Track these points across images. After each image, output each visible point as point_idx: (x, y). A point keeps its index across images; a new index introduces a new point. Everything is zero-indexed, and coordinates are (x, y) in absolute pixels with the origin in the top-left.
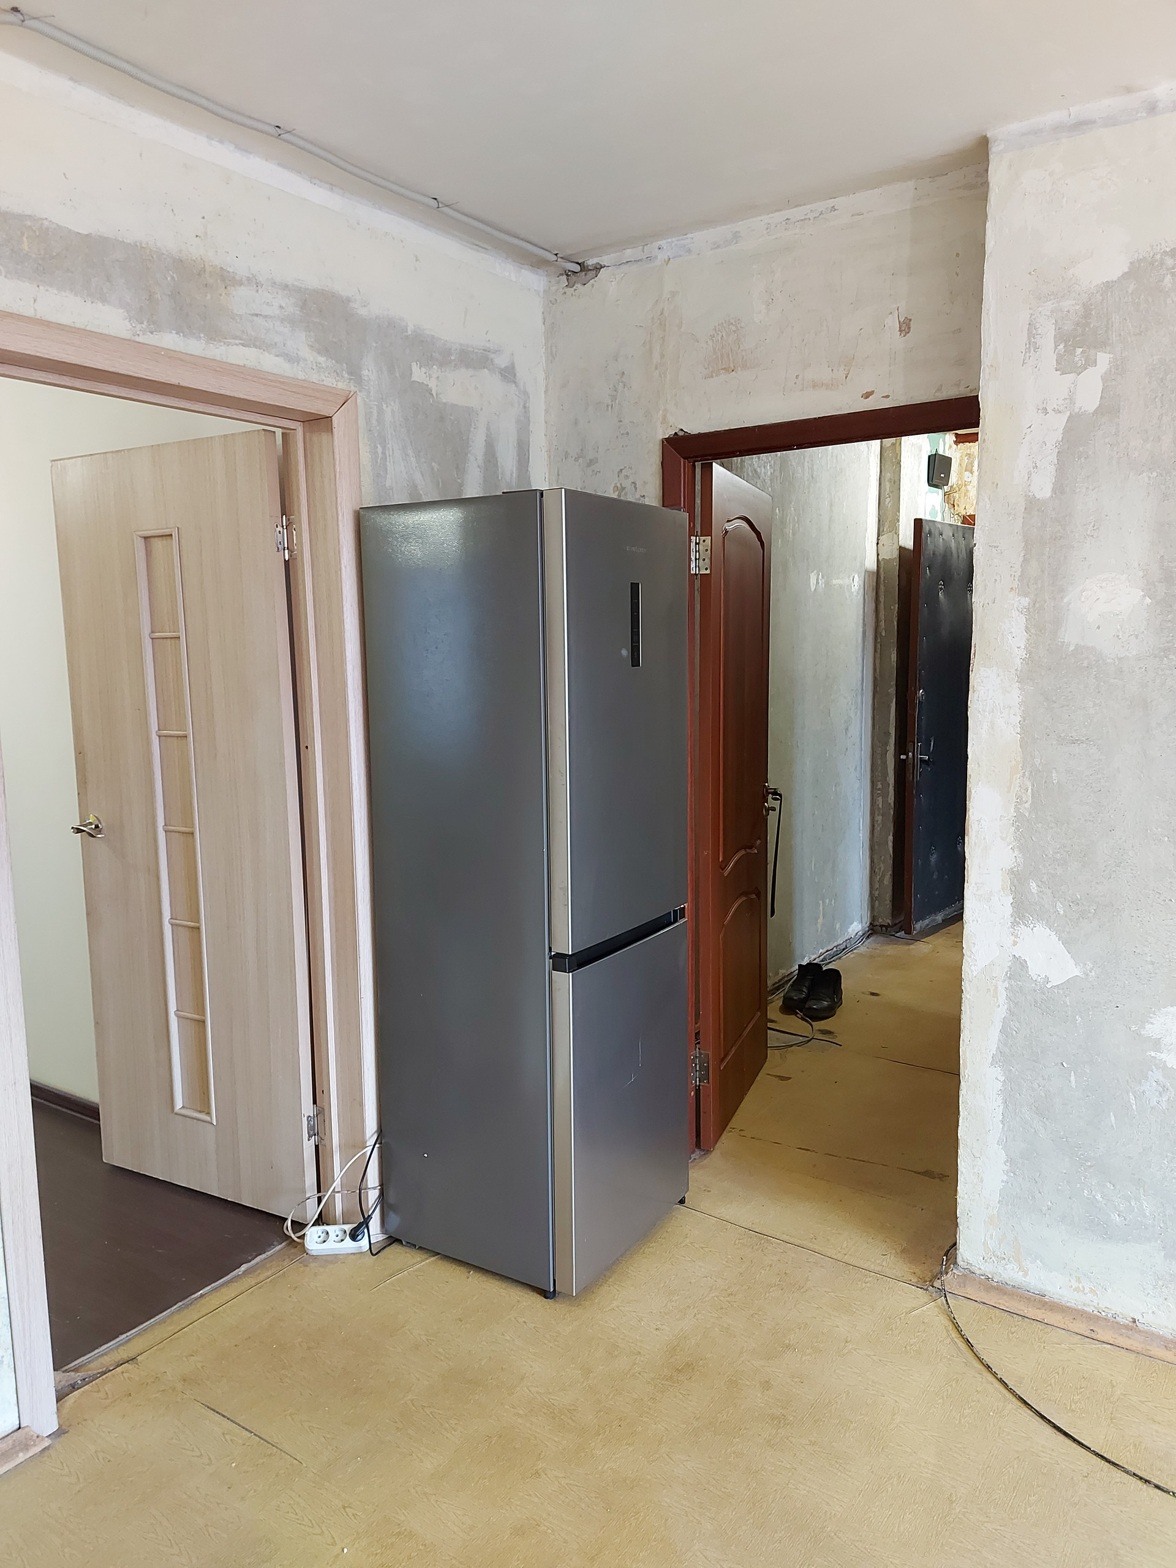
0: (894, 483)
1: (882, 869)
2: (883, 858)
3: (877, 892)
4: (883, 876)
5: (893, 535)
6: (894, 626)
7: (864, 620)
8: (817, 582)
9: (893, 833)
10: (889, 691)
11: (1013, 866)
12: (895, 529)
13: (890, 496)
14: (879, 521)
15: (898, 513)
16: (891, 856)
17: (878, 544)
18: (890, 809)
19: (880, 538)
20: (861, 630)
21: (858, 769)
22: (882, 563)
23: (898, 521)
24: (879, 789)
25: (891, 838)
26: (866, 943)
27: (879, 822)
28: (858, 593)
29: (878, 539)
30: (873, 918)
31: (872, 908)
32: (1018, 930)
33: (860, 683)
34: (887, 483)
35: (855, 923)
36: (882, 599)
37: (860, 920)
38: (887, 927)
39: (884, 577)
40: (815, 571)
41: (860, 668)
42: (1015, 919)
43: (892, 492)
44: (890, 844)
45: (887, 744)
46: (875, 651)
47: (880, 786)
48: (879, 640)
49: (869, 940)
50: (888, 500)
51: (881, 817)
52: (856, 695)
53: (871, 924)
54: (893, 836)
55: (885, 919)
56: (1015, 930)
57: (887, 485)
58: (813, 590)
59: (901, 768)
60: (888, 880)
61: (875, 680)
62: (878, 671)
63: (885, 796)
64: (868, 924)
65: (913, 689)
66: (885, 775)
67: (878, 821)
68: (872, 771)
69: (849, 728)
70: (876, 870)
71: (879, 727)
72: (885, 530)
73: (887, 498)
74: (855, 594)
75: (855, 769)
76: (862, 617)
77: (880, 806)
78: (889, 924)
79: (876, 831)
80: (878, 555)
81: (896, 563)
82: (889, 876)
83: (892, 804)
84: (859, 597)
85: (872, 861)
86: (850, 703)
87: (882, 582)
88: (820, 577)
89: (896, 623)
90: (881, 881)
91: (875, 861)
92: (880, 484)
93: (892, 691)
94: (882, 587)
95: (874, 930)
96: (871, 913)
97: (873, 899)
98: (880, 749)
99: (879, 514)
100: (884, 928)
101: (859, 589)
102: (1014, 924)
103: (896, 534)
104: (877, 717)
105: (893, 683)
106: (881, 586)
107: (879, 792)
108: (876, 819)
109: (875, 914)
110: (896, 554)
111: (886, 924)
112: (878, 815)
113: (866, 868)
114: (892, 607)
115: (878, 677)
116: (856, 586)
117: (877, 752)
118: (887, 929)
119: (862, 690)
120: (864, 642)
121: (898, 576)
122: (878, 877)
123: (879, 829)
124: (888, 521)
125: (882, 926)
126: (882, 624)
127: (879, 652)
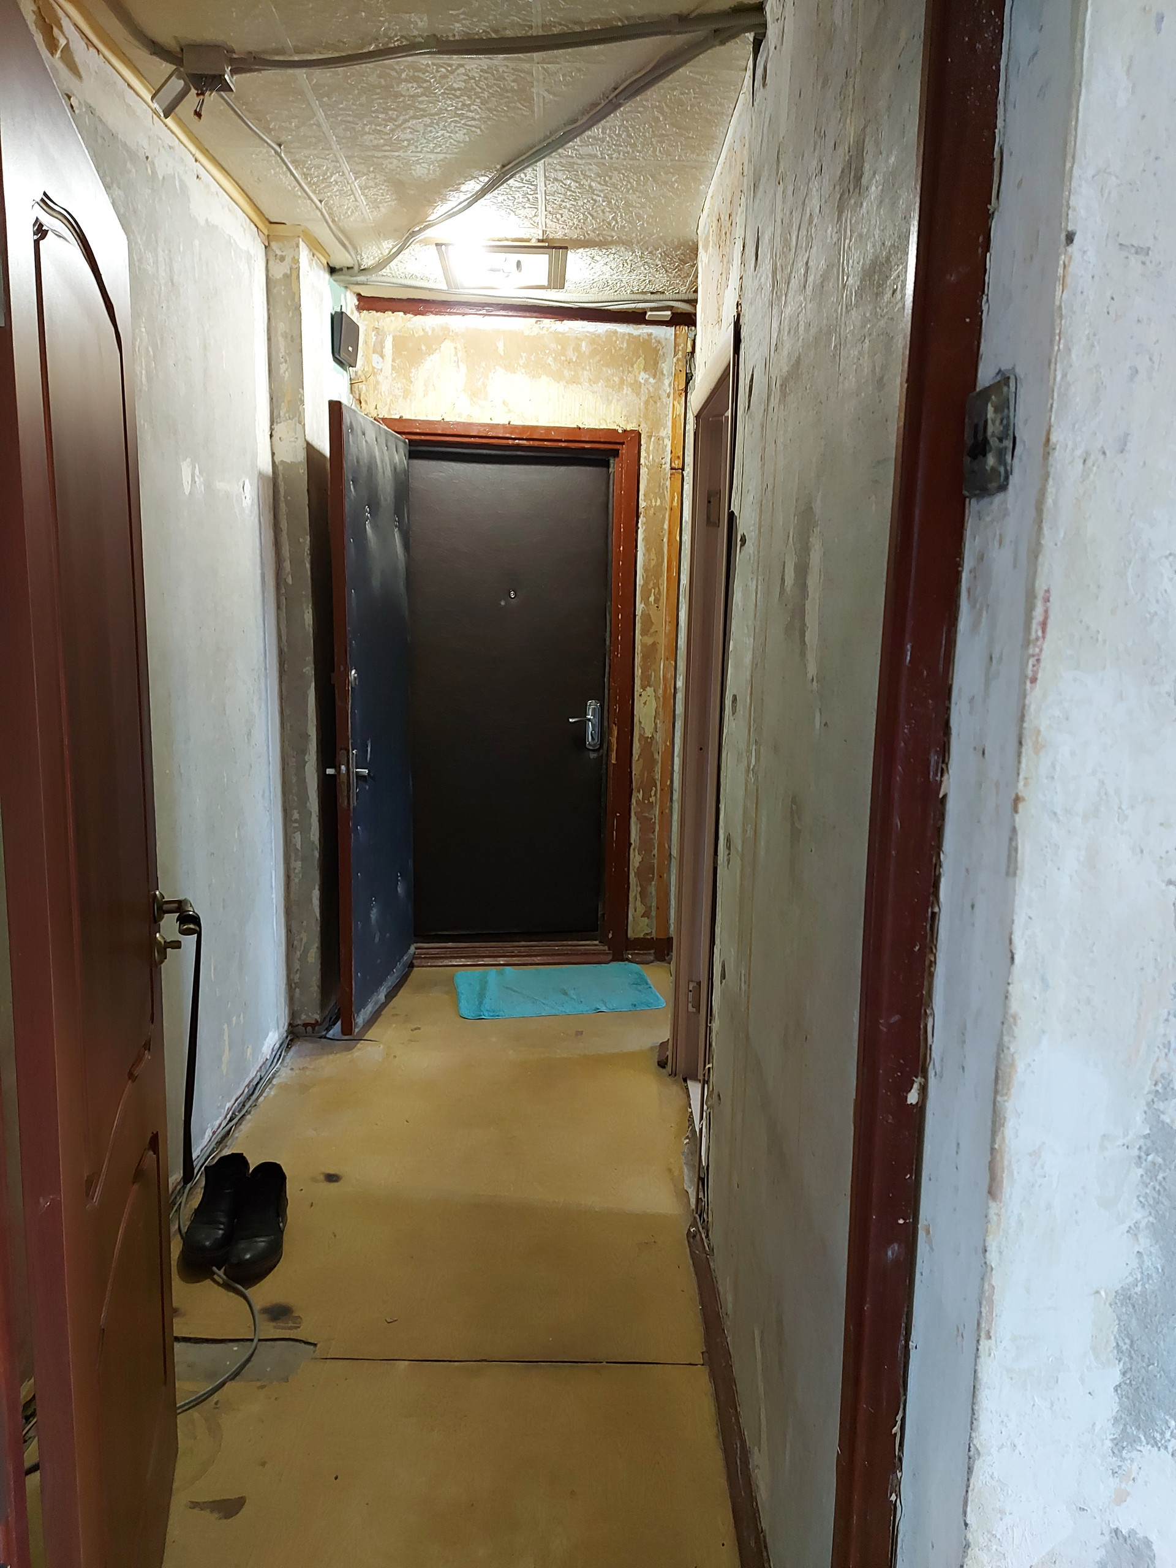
0: (292, 341)
1: (304, 940)
2: (305, 923)
3: (298, 975)
4: (305, 952)
5: (296, 425)
6: (306, 570)
7: (261, 557)
8: (194, 482)
9: (320, 886)
10: (304, 670)
11: (1131, 1279)
12: (297, 413)
13: (286, 361)
14: (271, 399)
15: (301, 390)
16: (317, 920)
17: (271, 436)
18: (313, 850)
19: (275, 426)
20: (259, 572)
21: (267, 793)
22: (280, 468)
23: (302, 402)
24: (296, 821)
25: (316, 893)
26: (288, 1060)
27: (297, 871)
28: (251, 512)
29: (272, 429)
30: (293, 1015)
31: (291, 999)
32: (1132, 1460)
33: (262, 658)
34: (281, 339)
35: (271, 1034)
36: (284, 525)
37: (276, 1026)
38: (313, 1026)
39: (285, 492)
40: (188, 460)
41: (262, 634)
42: (1124, 1430)
43: (289, 354)
44: (316, 902)
45: (304, 751)
46: (279, 608)
47: (296, 816)
48: (283, 591)
49: (291, 1053)
50: (283, 367)
51: (300, 863)
52: (259, 677)
53: (290, 1024)
54: (319, 890)
55: (310, 1014)
56: (1123, 1459)
57: (281, 344)
58: (187, 493)
59: (329, 788)
60: (313, 956)
61: (281, 652)
62: (284, 638)
63: (305, 830)
64: (286, 1027)
65: (342, 668)
66: (304, 799)
67: (295, 869)
68: (285, 793)
69: (252, 731)
70: (295, 943)
71: (291, 726)
72: (282, 414)
73: (282, 363)
74: (247, 511)
75: (263, 796)
76: (258, 552)
77: (299, 846)
78: (317, 1021)
79: (292, 884)
80: (273, 454)
81: (303, 471)
82: (315, 949)
83: (317, 842)
84: (252, 518)
85: (289, 931)
86: (252, 692)
87: (282, 499)
88: (197, 472)
89: (308, 566)
90: (303, 958)
91: (294, 931)
92: (269, 339)
93: (309, 670)
94: (283, 506)
95: (295, 1034)
96: (289, 1010)
97: (292, 986)
98: (294, 759)
99: (270, 388)
100: (309, 1028)
101: (252, 505)
102: (1122, 1444)
103: (300, 423)
104: (287, 712)
105: (310, 658)
106: (281, 504)
107: (296, 825)
108: (292, 867)
109: (296, 1009)
110: (301, 456)
111: (313, 1022)
112: (295, 861)
113: (281, 943)
114: (301, 540)
115: (286, 649)
116: (247, 498)
117: (290, 764)
118: (313, 1029)
119: (266, 669)
120: (263, 592)
121: (308, 490)
122: (298, 953)
123: (297, 880)
124: (286, 400)
125: (306, 1025)
126: (287, 565)
127: (284, 611)
